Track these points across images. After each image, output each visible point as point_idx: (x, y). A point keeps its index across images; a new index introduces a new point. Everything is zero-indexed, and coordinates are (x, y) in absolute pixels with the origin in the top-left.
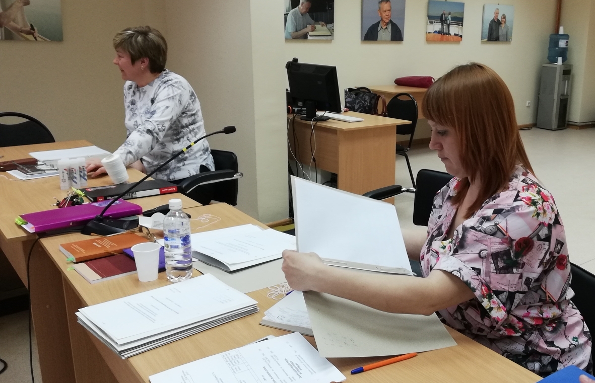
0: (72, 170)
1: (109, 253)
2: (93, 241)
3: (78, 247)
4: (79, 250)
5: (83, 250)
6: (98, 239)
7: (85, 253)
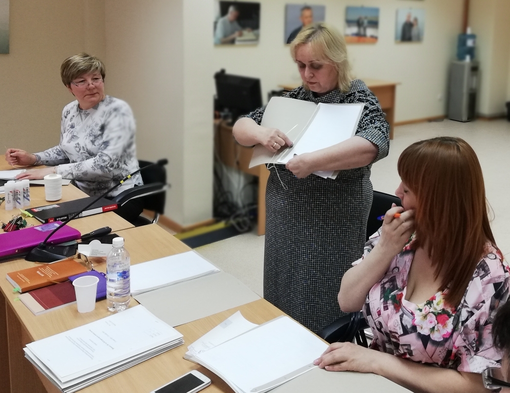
0: (17, 192)
1: (51, 282)
2: (37, 269)
3: (23, 277)
4: (24, 280)
5: (28, 280)
6: (41, 267)
7: (30, 283)
